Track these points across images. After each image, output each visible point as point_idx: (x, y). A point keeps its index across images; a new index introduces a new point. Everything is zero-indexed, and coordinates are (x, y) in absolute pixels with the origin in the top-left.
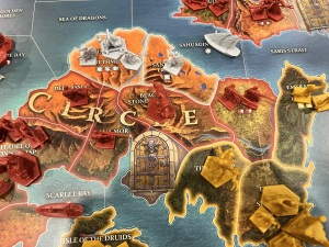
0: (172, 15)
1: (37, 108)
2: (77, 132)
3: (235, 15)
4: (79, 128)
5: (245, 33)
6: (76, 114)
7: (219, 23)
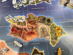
0: (7, 35)
3: (23, 34)
5: (25, 39)
7: (19, 36)
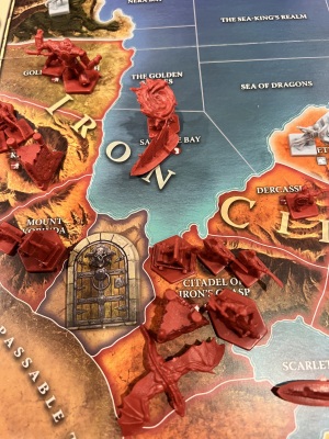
1: (236, 220)
2: (310, 260)
4: (312, 255)
6: (301, 231)
